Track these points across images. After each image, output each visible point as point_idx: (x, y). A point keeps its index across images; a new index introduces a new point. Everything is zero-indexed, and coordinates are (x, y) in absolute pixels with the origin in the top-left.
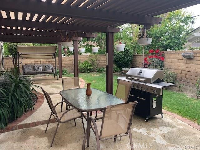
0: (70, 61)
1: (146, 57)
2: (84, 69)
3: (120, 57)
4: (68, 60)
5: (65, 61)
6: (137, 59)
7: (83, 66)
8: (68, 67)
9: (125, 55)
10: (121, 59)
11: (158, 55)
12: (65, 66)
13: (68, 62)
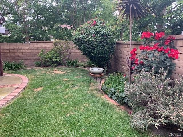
0: (31, 49)
1: (135, 47)
2: (48, 61)
3: (92, 46)
4: (27, 48)
5: (24, 50)
6: (121, 50)
7: (47, 58)
8: (28, 58)
9: (101, 42)
10: (94, 49)
11: (161, 45)
12: (24, 56)
13: (28, 51)
